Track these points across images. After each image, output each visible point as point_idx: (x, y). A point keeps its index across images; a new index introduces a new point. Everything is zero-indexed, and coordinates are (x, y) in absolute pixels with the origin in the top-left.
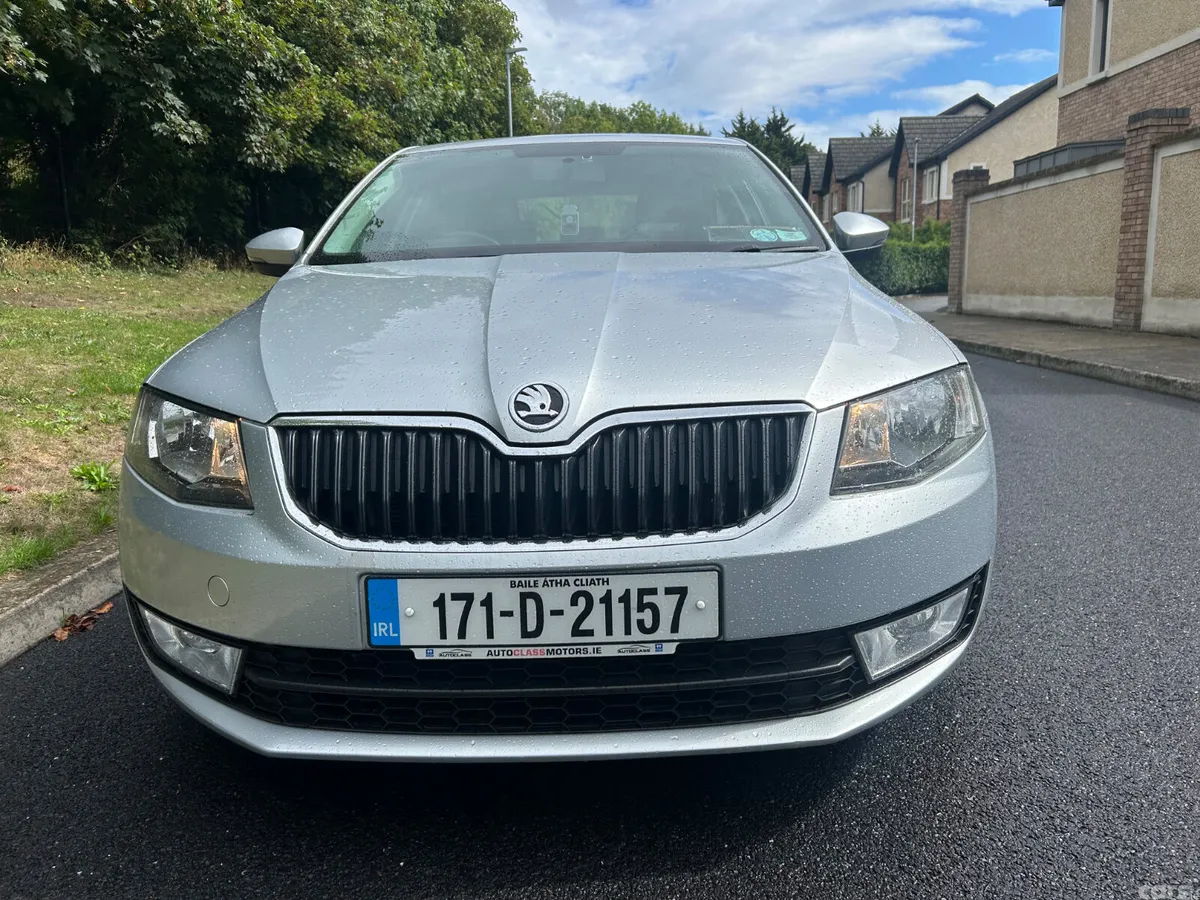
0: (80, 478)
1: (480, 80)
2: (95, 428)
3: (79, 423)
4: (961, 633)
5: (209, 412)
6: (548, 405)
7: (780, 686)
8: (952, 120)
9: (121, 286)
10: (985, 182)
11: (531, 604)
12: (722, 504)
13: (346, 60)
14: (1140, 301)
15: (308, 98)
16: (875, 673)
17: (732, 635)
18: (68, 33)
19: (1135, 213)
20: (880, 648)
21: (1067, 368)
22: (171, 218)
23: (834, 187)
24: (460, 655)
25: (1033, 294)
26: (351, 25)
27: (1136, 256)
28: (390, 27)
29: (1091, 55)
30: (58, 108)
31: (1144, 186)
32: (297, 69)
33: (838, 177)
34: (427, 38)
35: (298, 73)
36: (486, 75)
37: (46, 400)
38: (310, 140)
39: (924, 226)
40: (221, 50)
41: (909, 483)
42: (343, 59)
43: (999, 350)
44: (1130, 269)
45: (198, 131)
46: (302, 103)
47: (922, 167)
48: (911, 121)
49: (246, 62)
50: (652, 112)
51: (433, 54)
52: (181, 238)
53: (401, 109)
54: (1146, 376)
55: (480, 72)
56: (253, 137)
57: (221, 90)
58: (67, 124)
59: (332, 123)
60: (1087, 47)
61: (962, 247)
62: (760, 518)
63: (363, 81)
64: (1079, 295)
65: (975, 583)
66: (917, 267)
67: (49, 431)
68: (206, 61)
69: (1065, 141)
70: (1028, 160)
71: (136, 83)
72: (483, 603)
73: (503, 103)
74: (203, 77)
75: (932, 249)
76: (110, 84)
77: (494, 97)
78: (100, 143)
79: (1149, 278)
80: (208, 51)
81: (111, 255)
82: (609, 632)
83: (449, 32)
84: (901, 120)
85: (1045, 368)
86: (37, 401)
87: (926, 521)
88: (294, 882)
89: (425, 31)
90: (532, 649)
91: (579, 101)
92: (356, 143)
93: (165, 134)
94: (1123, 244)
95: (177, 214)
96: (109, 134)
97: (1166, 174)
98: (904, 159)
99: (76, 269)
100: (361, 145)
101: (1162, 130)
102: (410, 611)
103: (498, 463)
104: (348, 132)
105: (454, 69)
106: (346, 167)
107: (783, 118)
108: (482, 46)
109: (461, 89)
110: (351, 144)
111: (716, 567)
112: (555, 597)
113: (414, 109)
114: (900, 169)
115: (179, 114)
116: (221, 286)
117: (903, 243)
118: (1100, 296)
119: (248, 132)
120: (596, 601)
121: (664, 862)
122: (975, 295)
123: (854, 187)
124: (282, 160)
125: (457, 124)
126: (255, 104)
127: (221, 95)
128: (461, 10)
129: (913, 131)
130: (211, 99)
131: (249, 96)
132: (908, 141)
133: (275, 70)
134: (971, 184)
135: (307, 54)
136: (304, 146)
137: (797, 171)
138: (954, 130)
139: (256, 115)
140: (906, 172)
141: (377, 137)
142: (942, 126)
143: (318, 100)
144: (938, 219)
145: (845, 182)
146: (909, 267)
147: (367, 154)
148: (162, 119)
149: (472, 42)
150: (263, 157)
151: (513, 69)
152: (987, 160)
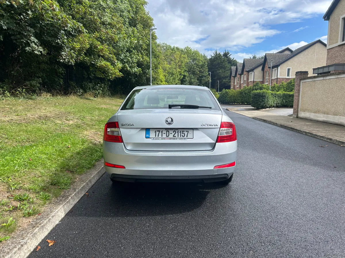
1: (141, 38)
8: (281, 55)
10: (306, 76)
13: (99, 29)
15: (84, 41)
22: (36, 79)
23: (245, 73)
26: (100, 18)
28: (113, 20)
29: (339, 36)
32: (80, 31)
33: (246, 70)
34: (126, 24)
35: (80, 32)
36: (143, 37)
38: (85, 54)
39: (273, 86)
40: (52, 23)
42: (97, 29)
46: (82, 43)
47: (272, 68)
48: (269, 55)
49: (61, 27)
50: (191, 50)
51: (127, 29)
53: (117, 46)
55: (142, 35)
56: (63, 53)
57: (52, 36)
59: (93, 49)
60: (338, 34)
61: (299, 96)
63: (104, 36)
66: (275, 99)
68: (47, 27)
70: (318, 68)
73: (148, 45)
76: (10, 33)
77: (146, 43)
78: (15, 53)
80: (48, 23)
81: (9, 92)
83: (133, 23)
84: (266, 54)
89: (125, 21)
91: (170, 46)
92: (101, 56)
93: (30, 51)
95: (39, 77)
96: (19, 50)
98: (266, 65)
100: (103, 57)
104: (98, 52)
105: (134, 34)
106: (97, 63)
107: (228, 52)
108: (143, 28)
109: (136, 40)
110: (99, 56)
113: (121, 46)
114: (265, 68)
115: (36, 44)
119: (61, 51)
122: (303, 112)
123: (251, 73)
124: (73, 61)
125: (134, 51)
126: (64, 42)
127: (51, 38)
128: (137, 17)
129: (269, 57)
130: (48, 40)
131: (62, 39)
132: (268, 60)
133: (71, 31)
134: (302, 76)
135: (83, 26)
136: (83, 56)
137: (233, 68)
138: (281, 58)
139: (64, 46)
140: (267, 69)
141: (108, 54)
142: (277, 56)
143: (88, 42)
144: (277, 84)
145: (248, 72)
146: (273, 99)
147: (105, 59)
148: (29, 46)
149: (140, 26)
150: (66, 60)
151: (152, 35)
152: (292, 67)
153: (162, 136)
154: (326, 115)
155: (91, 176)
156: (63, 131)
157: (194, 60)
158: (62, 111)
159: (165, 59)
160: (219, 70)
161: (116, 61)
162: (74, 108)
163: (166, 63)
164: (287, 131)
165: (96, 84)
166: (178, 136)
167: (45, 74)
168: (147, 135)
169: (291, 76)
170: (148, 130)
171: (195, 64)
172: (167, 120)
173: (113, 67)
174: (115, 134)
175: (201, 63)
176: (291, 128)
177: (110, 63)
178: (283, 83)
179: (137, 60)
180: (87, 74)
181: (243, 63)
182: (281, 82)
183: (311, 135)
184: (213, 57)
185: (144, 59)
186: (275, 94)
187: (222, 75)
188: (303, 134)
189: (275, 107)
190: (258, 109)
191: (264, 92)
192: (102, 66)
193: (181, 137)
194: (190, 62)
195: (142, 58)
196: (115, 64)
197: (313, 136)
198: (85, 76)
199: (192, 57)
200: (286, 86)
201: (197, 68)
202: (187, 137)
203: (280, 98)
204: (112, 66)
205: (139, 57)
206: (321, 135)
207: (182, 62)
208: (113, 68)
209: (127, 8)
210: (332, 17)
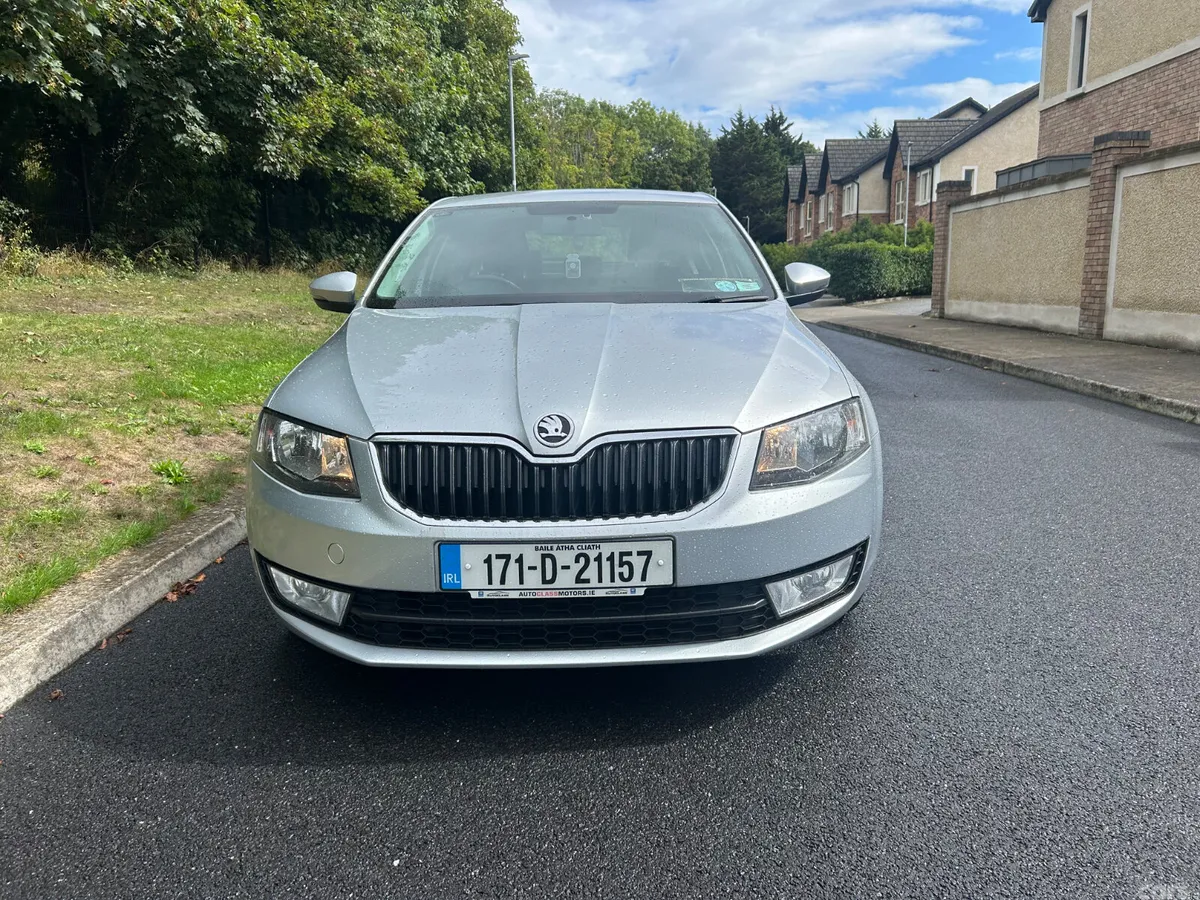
0: (159, 474)
1: (483, 84)
2: (160, 429)
3: (146, 424)
4: (847, 588)
5: (312, 427)
6: (560, 430)
7: (713, 618)
8: (946, 123)
9: (147, 290)
10: (966, 193)
11: (548, 562)
12: (676, 496)
13: (354, 69)
14: (1102, 312)
15: (319, 107)
16: (782, 612)
17: (681, 583)
18: (100, 53)
19: (1099, 229)
20: (787, 595)
21: (1027, 375)
22: (186, 222)
23: (830, 188)
24: (502, 595)
25: (1008, 301)
26: (359, 35)
27: (1099, 269)
28: (397, 36)
29: (1070, 71)
30: (85, 120)
31: (1106, 204)
32: (311, 81)
33: (834, 178)
34: (433, 45)
35: (311, 85)
36: (488, 79)
37: (114, 405)
38: (320, 146)
39: (917, 228)
40: (239, 64)
41: (805, 483)
42: (351, 67)
43: (969, 356)
44: (1093, 281)
45: (218, 143)
46: (313, 112)
47: (915, 169)
48: (905, 124)
49: (262, 76)
50: (651, 110)
51: (438, 60)
52: (197, 241)
53: (406, 114)
54: (1092, 384)
55: (484, 76)
56: (269, 147)
57: (239, 102)
58: (95, 134)
59: (341, 129)
60: (1066, 64)
61: (945, 255)
62: (701, 505)
63: (372, 89)
64: (1049, 304)
65: (858, 553)
66: (907, 270)
67: (124, 431)
68: (225, 75)
70: (1009, 171)
71: (159, 96)
72: (517, 561)
73: (504, 107)
74: (221, 90)
75: (921, 253)
76: (134, 97)
77: (496, 101)
78: (117, 147)
79: (1110, 290)
80: (227, 65)
81: (133, 259)
82: (600, 581)
83: (454, 38)
84: (895, 123)
85: (1008, 374)
86: (105, 406)
87: (818, 508)
88: (385, 751)
89: (430, 38)
90: (549, 591)
91: (578, 99)
92: (364, 148)
93: (186, 145)
94: (1089, 258)
95: (192, 217)
96: (125, 138)
97: (1127, 193)
98: (898, 161)
99: (101, 272)
100: (368, 151)
101: (1125, 151)
102: (468, 566)
103: (526, 468)
104: (357, 139)
105: (457, 73)
106: (353, 172)
107: (781, 116)
108: (484, 50)
109: (464, 93)
110: (359, 149)
111: (671, 538)
112: (565, 557)
113: (418, 114)
114: (894, 171)
115: (199, 125)
116: (238, 289)
117: (893, 247)
118: (1068, 305)
119: (263, 141)
120: (592, 559)
121: (637, 740)
122: (956, 301)
123: (849, 188)
124: (295, 168)
125: (460, 128)
126: (270, 116)
127: (239, 107)
128: (464, 15)
129: (908, 134)
130: (230, 112)
131: (265, 108)
132: (904, 143)
133: (289, 83)
134: (953, 194)
135: (320, 68)
136: (314, 152)
137: (794, 171)
138: (945, 134)
139: (271, 126)
140: (901, 175)
141: (384, 143)
142: (935, 129)
143: (328, 109)
144: (929, 221)
145: (841, 183)
146: (898, 270)
147: (375, 159)
148: (183, 130)
149: (474, 47)
150: (278, 166)
151: (515, 72)
152: (979, 163)
154: (1004, 304)
157: (663, 145)
158: (280, 305)
159: (564, 144)
160: (751, 179)
161: (408, 164)
163: (566, 159)
165: (347, 235)
171: (666, 161)
173: (401, 182)
175: (687, 158)
177: (390, 170)
179: (470, 156)
180: (317, 204)
184: (729, 133)
185: (493, 152)
187: (762, 197)
189: (908, 295)
190: (849, 302)
191: (866, 249)
192: (369, 179)
194: (650, 153)
195: (486, 149)
196: (406, 171)
198: (313, 210)
199: (655, 135)
201: (674, 172)
203: (922, 264)
204: (397, 179)
205: (476, 147)
207: (622, 155)
208: (402, 186)
210: (1052, 13)
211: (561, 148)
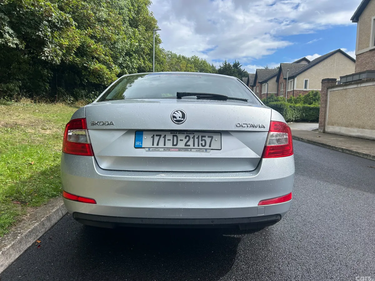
1: (143, 41)
8: (297, 65)
10: (335, 83)
13: (93, 26)
15: (74, 37)
23: (257, 84)
26: (95, 13)
28: (111, 16)
29: (371, 39)
33: (259, 81)
35: (68, 24)
36: (146, 40)
38: (76, 54)
40: (32, 12)
42: (91, 25)
47: (288, 79)
48: (284, 65)
49: (44, 17)
50: (198, 59)
53: (115, 47)
55: (144, 38)
56: (46, 49)
59: (84, 48)
60: (369, 37)
61: (326, 107)
63: (99, 34)
66: (294, 112)
68: (25, 16)
69: (359, 70)
70: (347, 76)
73: (151, 49)
77: (148, 47)
80: (27, 11)
83: (134, 23)
84: (281, 64)
89: (125, 20)
91: (175, 54)
92: (96, 57)
93: (2, 43)
98: (281, 76)
100: (97, 59)
104: (91, 52)
105: (134, 36)
106: (90, 66)
107: (238, 63)
108: (145, 30)
109: (137, 43)
110: (93, 58)
113: (119, 48)
114: (280, 80)
119: (43, 47)
122: (332, 126)
123: (264, 85)
124: (58, 59)
125: (134, 55)
126: (46, 35)
127: (31, 30)
128: (138, 17)
129: (285, 68)
130: (27, 31)
131: (44, 31)
132: (283, 71)
133: (57, 22)
134: (330, 83)
135: (72, 17)
136: (73, 57)
137: (245, 79)
138: (298, 68)
139: (47, 39)
140: (282, 81)
141: (104, 57)
142: (294, 66)
143: (79, 39)
144: (293, 96)
145: (261, 83)
146: (292, 112)
147: (100, 62)
148: (2, 37)
149: (142, 28)
150: (49, 57)
151: (155, 38)
152: (310, 78)
153: (165, 145)
154: (361, 129)
155: (52, 210)
156: (32, 142)
158: (40, 119)
159: (170, 68)
161: (114, 65)
162: (57, 116)
164: (317, 147)
165: (90, 92)
166: (194, 146)
167: (26, 76)
168: (138, 143)
169: (309, 88)
170: (139, 133)
172: (174, 115)
174: (82, 140)
176: (322, 144)
177: (105, 66)
178: (300, 96)
179: (138, 65)
180: (79, 79)
181: (255, 73)
182: (298, 95)
183: (350, 153)
184: (222, 67)
185: (147, 65)
186: (294, 107)
188: (339, 151)
189: (294, 121)
191: (281, 104)
192: (96, 69)
193: (198, 146)
195: (144, 64)
196: (113, 68)
197: (353, 154)
198: (77, 81)
199: (199, 67)
200: (304, 99)
202: (210, 146)
203: (300, 111)
204: (108, 70)
205: (140, 62)
206: (364, 153)
208: (110, 73)
209: (127, 5)
210: (362, 19)
211: (169, 69)
